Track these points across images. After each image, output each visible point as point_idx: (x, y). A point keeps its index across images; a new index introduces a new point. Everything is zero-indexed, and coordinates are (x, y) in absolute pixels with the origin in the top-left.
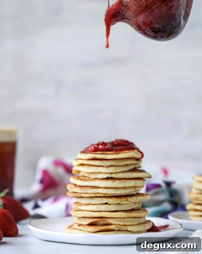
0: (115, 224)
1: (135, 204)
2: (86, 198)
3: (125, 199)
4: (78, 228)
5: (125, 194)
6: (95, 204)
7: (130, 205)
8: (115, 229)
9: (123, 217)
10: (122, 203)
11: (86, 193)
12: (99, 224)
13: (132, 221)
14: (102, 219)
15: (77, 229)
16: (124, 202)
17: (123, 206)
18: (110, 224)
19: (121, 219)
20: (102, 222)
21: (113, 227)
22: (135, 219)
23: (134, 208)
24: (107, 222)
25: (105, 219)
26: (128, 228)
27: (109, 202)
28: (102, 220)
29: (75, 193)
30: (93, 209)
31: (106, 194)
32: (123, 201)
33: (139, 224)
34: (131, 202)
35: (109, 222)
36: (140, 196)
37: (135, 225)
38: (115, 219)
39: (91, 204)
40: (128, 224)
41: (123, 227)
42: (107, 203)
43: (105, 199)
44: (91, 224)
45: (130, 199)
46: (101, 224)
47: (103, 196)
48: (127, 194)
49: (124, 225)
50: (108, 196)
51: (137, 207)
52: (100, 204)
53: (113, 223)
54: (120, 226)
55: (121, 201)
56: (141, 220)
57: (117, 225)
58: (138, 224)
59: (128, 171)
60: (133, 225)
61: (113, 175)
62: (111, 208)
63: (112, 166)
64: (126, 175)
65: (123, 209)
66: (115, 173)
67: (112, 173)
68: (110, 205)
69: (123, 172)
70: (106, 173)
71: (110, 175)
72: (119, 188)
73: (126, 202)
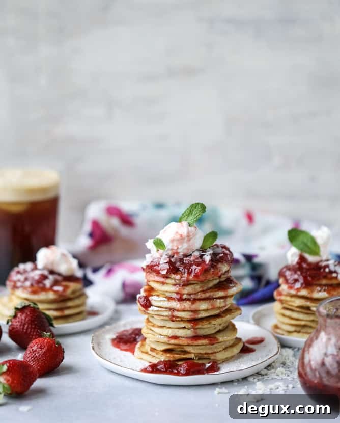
0: (194, 353)
1: (220, 326)
3: (208, 323)
6: (170, 328)
7: (213, 328)
8: (195, 358)
9: (204, 344)
10: (203, 327)
13: (216, 347)
14: (180, 346)
15: (149, 354)
17: (206, 330)
18: (189, 353)
19: (201, 347)
21: (193, 356)
22: (220, 344)
23: (220, 330)
24: (185, 350)
25: (182, 347)
26: (210, 357)
30: (168, 334)
31: (184, 317)
33: (226, 348)
34: (214, 325)
35: (187, 350)
37: (220, 351)
38: (194, 347)
39: (166, 327)
40: (210, 351)
41: (205, 356)
42: (184, 328)
43: (182, 323)
44: (166, 351)
45: (213, 322)
47: (180, 319)
49: (206, 354)
50: (186, 320)
52: (176, 328)
53: (193, 351)
54: (201, 355)
55: (202, 325)
56: (228, 343)
57: (198, 353)
58: (224, 349)
59: (211, 288)
60: (218, 352)
61: (192, 296)
62: (189, 333)
63: (191, 284)
64: (207, 295)
65: (205, 334)
66: (195, 294)
67: (190, 294)
68: (189, 329)
69: (204, 292)
70: (184, 294)
71: (189, 297)
72: (199, 310)
73: (209, 326)
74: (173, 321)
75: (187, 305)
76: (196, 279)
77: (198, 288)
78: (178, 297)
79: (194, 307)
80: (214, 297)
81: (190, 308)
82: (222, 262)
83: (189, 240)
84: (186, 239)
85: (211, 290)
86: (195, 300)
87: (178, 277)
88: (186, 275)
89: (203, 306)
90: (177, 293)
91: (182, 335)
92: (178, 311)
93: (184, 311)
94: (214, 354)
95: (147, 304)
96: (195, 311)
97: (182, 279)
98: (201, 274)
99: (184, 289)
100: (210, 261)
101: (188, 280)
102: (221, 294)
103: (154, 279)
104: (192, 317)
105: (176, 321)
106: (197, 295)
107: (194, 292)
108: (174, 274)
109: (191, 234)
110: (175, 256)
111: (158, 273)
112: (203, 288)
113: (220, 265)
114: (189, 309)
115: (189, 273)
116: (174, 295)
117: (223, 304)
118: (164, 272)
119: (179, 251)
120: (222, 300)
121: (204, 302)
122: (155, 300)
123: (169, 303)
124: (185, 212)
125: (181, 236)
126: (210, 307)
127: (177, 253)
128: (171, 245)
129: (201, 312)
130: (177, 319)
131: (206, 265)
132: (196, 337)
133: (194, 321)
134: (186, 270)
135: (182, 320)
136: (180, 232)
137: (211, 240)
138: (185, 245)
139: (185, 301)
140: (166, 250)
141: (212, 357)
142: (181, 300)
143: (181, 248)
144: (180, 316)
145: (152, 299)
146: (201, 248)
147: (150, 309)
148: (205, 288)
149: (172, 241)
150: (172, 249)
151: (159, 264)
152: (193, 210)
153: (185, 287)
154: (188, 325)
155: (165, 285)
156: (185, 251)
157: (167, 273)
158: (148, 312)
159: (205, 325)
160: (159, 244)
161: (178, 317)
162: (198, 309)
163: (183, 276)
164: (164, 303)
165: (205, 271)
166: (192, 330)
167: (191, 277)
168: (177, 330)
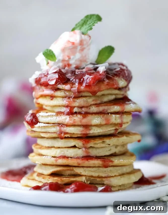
0: (85, 176)
1: (116, 147)
2: (48, 138)
3: (101, 141)
4: (37, 178)
5: (100, 134)
6: (59, 148)
7: (108, 149)
8: (86, 182)
9: (97, 166)
10: (96, 146)
11: (46, 132)
12: (66, 175)
13: (111, 171)
14: (69, 168)
15: (36, 180)
16: (99, 144)
17: (98, 150)
18: (80, 175)
19: (94, 169)
20: (68, 172)
21: (83, 179)
22: (115, 168)
23: (115, 153)
24: (75, 173)
25: (71, 168)
26: (104, 181)
27: (78, 144)
28: (68, 170)
29: (33, 132)
30: (56, 154)
31: (74, 134)
32: (97, 144)
33: (122, 175)
34: (109, 145)
35: (77, 172)
36: (123, 136)
37: (115, 176)
38: (85, 168)
39: (54, 147)
40: (103, 175)
41: (98, 179)
42: (74, 147)
43: (72, 140)
44: (53, 174)
45: (108, 141)
46: (67, 175)
47: (69, 136)
48: (103, 133)
49: (99, 177)
50: (76, 136)
51: (120, 151)
52: (65, 148)
53: (83, 173)
54: (93, 178)
55: (95, 144)
56: (125, 170)
57: (89, 176)
58: (120, 175)
59: (105, 102)
60: (112, 177)
61: (83, 109)
62: (80, 152)
63: (82, 97)
64: (101, 109)
65: (98, 155)
66: (87, 107)
67: (81, 107)
68: (80, 149)
69: (97, 105)
70: (74, 107)
71: (79, 110)
72: (91, 126)
73: (103, 145)
74: (62, 138)
75: (77, 119)
76: (88, 89)
77: (90, 101)
78: (68, 110)
79: (85, 121)
80: (109, 111)
81: (81, 121)
82: (119, 77)
83: (82, 50)
84: (79, 48)
85: (105, 104)
86: (86, 114)
87: (67, 87)
88: (77, 84)
89: (96, 120)
90: (67, 106)
91: (72, 155)
92: (67, 125)
93: (74, 125)
94: (108, 179)
95: (34, 121)
96: (87, 126)
97: (72, 89)
98: (93, 83)
99: (74, 101)
100: (104, 72)
101: (79, 92)
102: (117, 108)
103: (41, 93)
104: (84, 132)
105: (65, 138)
106: (90, 109)
107: (85, 105)
108: (64, 84)
109: (85, 43)
110: (66, 68)
111: (46, 85)
112: (96, 101)
113: (116, 78)
114: (80, 124)
115: (81, 83)
116: (64, 110)
117: (119, 121)
118: (53, 82)
119: (71, 62)
120: (118, 116)
121: (97, 116)
122: (42, 116)
123: (58, 117)
124: (79, 23)
125: (73, 43)
126: (104, 123)
127: (69, 65)
128: (62, 55)
129: (94, 128)
130: (66, 136)
131: (100, 75)
132: (88, 157)
133: (86, 138)
134: (77, 80)
135: (71, 138)
136: (72, 40)
137: (107, 54)
138: (78, 56)
139: (75, 115)
140: (57, 61)
141: (106, 182)
142: (71, 113)
143: (73, 58)
144: (69, 132)
145: (40, 116)
146: (96, 62)
147: (36, 126)
148: (98, 102)
149: (63, 50)
150: (63, 61)
151: (48, 74)
152: (88, 21)
153: (76, 100)
154: (79, 143)
155: (55, 99)
156: (78, 63)
157: (56, 83)
158: (34, 129)
159: (98, 143)
160: (49, 55)
161: (67, 133)
162: (89, 124)
163: (74, 86)
164: (52, 118)
165: (99, 81)
166: (84, 149)
167: (82, 88)
168: (66, 149)
